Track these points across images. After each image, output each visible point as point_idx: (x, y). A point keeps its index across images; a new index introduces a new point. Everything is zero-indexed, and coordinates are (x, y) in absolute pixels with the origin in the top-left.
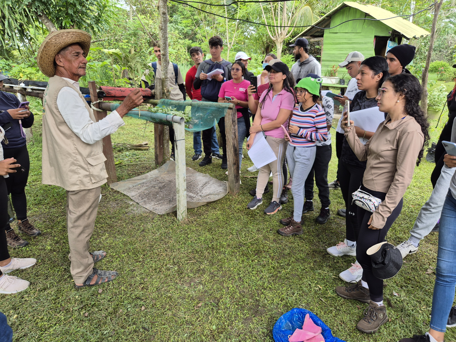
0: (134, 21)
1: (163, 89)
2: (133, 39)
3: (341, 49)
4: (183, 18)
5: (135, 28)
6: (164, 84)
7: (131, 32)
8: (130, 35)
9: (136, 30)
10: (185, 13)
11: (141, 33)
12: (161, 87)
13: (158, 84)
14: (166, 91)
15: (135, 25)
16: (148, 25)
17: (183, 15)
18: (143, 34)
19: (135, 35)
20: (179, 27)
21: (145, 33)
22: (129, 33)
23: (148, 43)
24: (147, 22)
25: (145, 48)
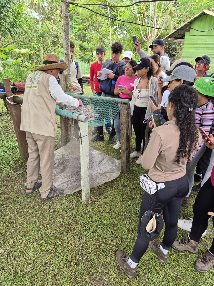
0: (42, 25)
1: (66, 84)
2: (42, 40)
3: (198, 48)
4: (76, 24)
5: (43, 31)
6: (67, 80)
7: (40, 34)
8: (39, 36)
9: (44, 33)
10: (78, 21)
11: (47, 35)
12: (65, 82)
13: (62, 80)
14: (69, 85)
15: (43, 29)
16: (52, 29)
17: (76, 22)
18: (49, 36)
19: (43, 36)
20: (74, 31)
21: (50, 35)
22: (38, 35)
23: (53, 43)
24: (52, 26)
25: (51, 47)
